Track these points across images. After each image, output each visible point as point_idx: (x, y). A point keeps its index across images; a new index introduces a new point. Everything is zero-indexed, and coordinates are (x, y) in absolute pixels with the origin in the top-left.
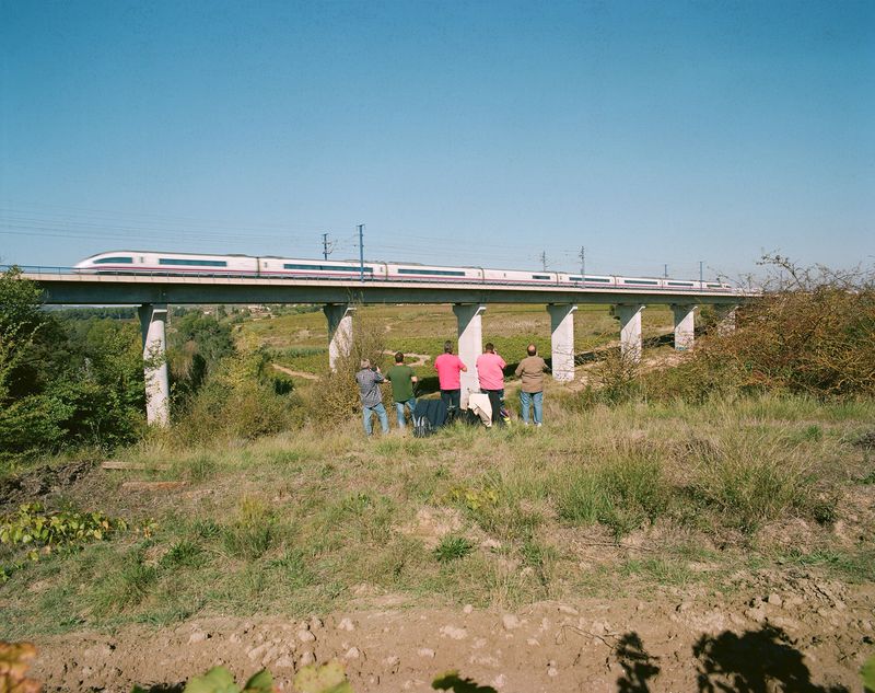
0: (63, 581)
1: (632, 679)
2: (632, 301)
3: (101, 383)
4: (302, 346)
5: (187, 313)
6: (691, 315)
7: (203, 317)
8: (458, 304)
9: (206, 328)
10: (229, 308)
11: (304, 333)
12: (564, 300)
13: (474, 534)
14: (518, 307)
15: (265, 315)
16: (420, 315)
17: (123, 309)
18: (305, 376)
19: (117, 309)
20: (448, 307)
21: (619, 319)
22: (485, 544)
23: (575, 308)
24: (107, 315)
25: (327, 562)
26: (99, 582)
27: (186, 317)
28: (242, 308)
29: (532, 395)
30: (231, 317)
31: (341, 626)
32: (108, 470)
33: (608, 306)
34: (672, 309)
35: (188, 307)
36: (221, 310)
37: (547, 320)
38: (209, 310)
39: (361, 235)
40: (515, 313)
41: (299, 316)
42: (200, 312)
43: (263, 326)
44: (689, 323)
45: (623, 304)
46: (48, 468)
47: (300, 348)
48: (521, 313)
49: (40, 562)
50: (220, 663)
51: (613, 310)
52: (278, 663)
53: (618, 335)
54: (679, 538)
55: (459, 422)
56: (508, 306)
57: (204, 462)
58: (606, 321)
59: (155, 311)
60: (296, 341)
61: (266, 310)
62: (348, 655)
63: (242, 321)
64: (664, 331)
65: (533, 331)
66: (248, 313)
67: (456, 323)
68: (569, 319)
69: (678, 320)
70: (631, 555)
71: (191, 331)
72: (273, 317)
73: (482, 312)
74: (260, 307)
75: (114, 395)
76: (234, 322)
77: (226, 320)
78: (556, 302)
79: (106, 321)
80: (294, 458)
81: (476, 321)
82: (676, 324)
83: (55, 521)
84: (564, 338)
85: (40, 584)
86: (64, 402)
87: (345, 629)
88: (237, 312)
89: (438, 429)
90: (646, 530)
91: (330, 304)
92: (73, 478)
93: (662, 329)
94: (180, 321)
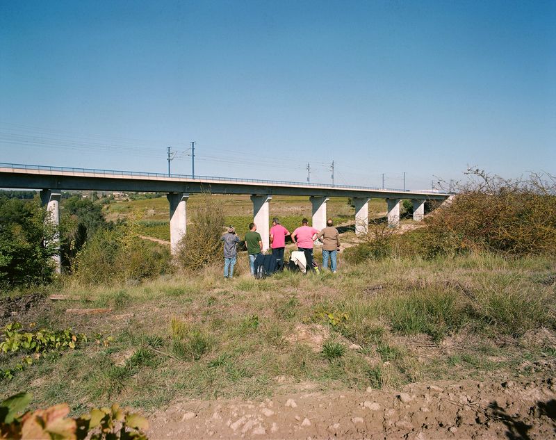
0: (57, 378)
1: (513, 432)
2: (363, 196)
3: (29, 241)
4: (149, 220)
5: (71, 196)
6: (398, 205)
7: (82, 199)
8: (254, 195)
9: (85, 207)
10: (100, 194)
11: (151, 211)
12: (321, 194)
13: (340, 341)
14: (290, 198)
15: (125, 199)
16: (227, 201)
17: (25, 192)
18: (152, 239)
19: (21, 192)
20: (247, 197)
21: (354, 206)
22: (351, 347)
23: (327, 199)
24: (14, 196)
25: (248, 361)
26: (86, 378)
27: (70, 198)
28: (109, 194)
29: (330, 252)
30: (102, 200)
31: (288, 404)
32: (53, 300)
33: (346, 199)
34: (386, 201)
35: (72, 192)
36: (95, 195)
37: (309, 206)
38: (86, 195)
39: (193, 149)
40: (288, 202)
41: (148, 200)
42: (80, 196)
43: (124, 206)
44: (397, 210)
45: (357, 198)
46: (9, 299)
47: (148, 221)
48: (292, 201)
49: (32, 365)
50: (211, 433)
51: (350, 201)
52: (255, 432)
53: (353, 217)
54: (475, 340)
55: (285, 269)
56: (284, 197)
57: (122, 295)
58: (346, 208)
59: (52, 194)
60: (146, 216)
61: (125, 196)
62: (303, 424)
63: (109, 203)
64: (381, 215)
65: (300, 213)
66: (113, 198)
67: (252, 207)
68: (324, 206)
69: (390, 208)
70: (449, 352)
71: (74, 208)
72: (130, 200)
73: (269, 201)
74: (121, 193)
75: (38, 249)
76: (103, 203)
77: (98, 202)
78: (316, 196)
79: (13, 200)
80: (182, 293)
81: (265, 206)
82: (389, 211)
83: (40, 336)
84: (320, 219)
85: (38, 380)
86: (3, 254)
87: (291, 406)
88: (106, 196)
89: (271, 274)
90: (453, 336)
91: (171, 193)
92: (28, 306)
93: (380, 214)
94: (66, 202)
